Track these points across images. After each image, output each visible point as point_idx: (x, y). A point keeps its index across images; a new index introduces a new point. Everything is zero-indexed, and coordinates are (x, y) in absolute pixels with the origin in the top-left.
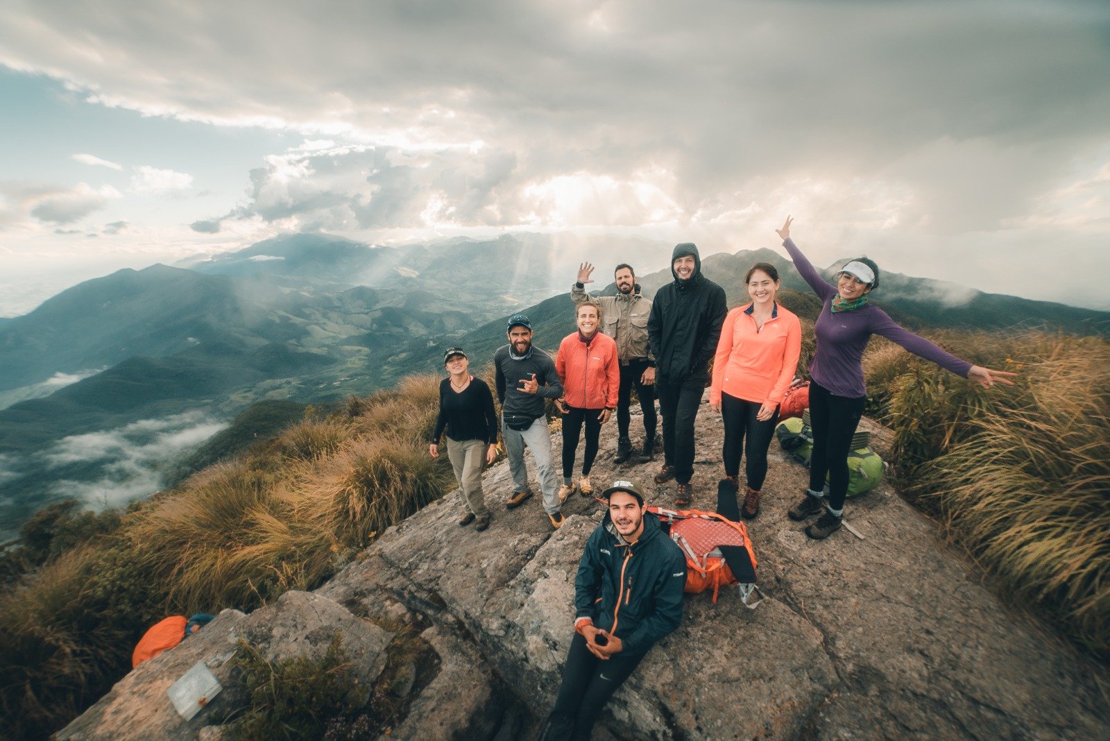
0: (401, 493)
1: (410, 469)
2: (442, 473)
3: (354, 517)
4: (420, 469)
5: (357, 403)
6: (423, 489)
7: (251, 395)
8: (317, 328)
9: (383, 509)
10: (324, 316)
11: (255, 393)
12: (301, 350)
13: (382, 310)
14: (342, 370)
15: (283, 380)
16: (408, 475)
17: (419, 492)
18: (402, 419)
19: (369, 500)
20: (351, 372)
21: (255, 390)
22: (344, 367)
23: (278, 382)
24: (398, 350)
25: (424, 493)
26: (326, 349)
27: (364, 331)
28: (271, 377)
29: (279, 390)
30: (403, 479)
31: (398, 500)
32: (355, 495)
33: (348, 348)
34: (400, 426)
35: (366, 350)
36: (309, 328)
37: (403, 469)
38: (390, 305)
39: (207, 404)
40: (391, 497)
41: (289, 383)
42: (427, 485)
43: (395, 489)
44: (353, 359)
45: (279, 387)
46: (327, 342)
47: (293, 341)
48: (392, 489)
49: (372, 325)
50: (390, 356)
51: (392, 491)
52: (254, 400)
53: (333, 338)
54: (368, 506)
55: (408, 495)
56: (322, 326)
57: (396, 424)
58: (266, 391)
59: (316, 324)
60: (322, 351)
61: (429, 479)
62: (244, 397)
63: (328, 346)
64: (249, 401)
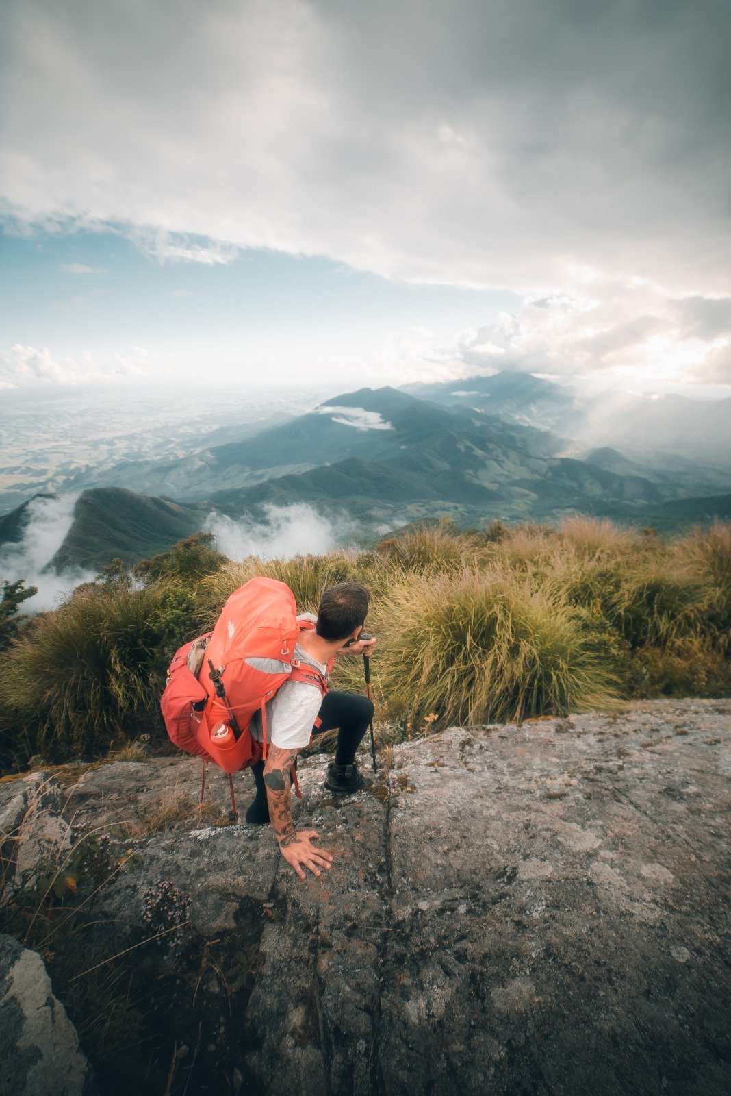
0: (502, 671)
1: (531, 639)
2: (581, 665)
3: (417, 677)
4: (548, 645)
5: (499, 528)
6: (540, 680)
7: (423, 510)
8: (495, 464)
9: (465, 684)
10: (505, 454)
11: (427, 509)
12: (475, 481)
13: (563, 460)
14: (505, 510)
15: (452, 505)
16: (525, 647)
17: (531, 684)
18: (547, 561)
19: (450, 661)
20: (513, 514)
21: (427, 506)
22: (508, 507)
23: (447, 504)
24: (566, 504)
25: (540, 690)
26: (497, 485)
27: (537, 477)
28: (444, 499)
29: (446, 512)
30: (514, 651)
31: (493, 682)
32: (432, 644)
33: (518, 489)
34: (542, 569)
35: (534, 496)
36: (487, 462)
37: (520, 632)
38: (571, 457)
39: (390, 508)
40: (482, 673)
41: (456, 508)
42: (549, 678)
43: (495, 662)
44: (519, 501)
45: (447, 510)
46: (500, 479)
47: (471, 471)
48: (491, 658)
49: (547, 473)
50: (556, 508)
51: (489, 662)
52: (424, 515)
53: (507, 476)
54: (444, 670)
55: (512, 680)
56: (500, 463)
57: (535, 563)
58: (436, 510)
59: (495, 460)
60: (493, 487)
61: (557, 668)
62: (418, 510)
63: (499, 483)
64: (420, 515)
